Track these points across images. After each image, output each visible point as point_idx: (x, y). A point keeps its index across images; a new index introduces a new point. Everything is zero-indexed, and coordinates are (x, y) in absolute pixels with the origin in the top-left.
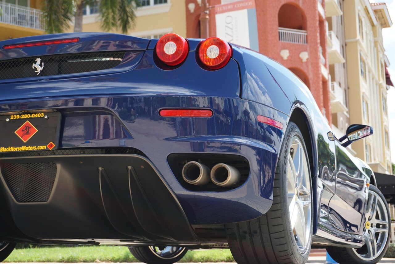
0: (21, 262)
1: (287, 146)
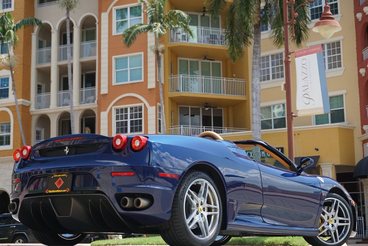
0: (161, 245)
1: (186, 186)
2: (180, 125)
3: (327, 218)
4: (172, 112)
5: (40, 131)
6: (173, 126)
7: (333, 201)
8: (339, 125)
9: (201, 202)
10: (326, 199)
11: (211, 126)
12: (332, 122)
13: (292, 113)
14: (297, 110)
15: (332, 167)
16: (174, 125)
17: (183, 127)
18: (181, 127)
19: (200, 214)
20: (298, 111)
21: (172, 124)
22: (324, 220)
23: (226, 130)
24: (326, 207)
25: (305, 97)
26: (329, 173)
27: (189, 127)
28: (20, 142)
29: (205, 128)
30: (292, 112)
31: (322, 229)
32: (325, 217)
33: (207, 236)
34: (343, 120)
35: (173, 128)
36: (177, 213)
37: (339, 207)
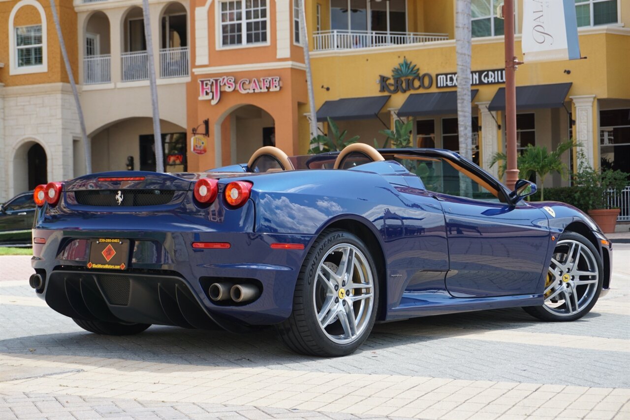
1: (316, 259)
2: (332, 29)
3: (559, 273)
4: (318, 7)
5: (93, 40)
6: (320, 32)
7: (571, 244)
8: (607, 30)
9: (344, 281)
10: (558, 243)
11: (386, 30)
12: (596, 23)
13: (514, 58)
14: (523, 52)
15: (593, 102)
16: (321, 30)
17: (337, 32)
18: (333, 32)
19: (341, 301)
20: (524, 54)
21: (319, 26)
22: (555, 277)
23: (412, 36)
24: (558, 255)
25: (538, 30)
26: (587, 113)
27: (347, 32)
28: (59, 60)
29: (376, 33)
30: (515, 56)
31: (550, 291)
32: (556, 272)
33: (353, 335)
34: (614, 20)
35: (320, 35)
36: (301, 305)
37: (581, 254)
